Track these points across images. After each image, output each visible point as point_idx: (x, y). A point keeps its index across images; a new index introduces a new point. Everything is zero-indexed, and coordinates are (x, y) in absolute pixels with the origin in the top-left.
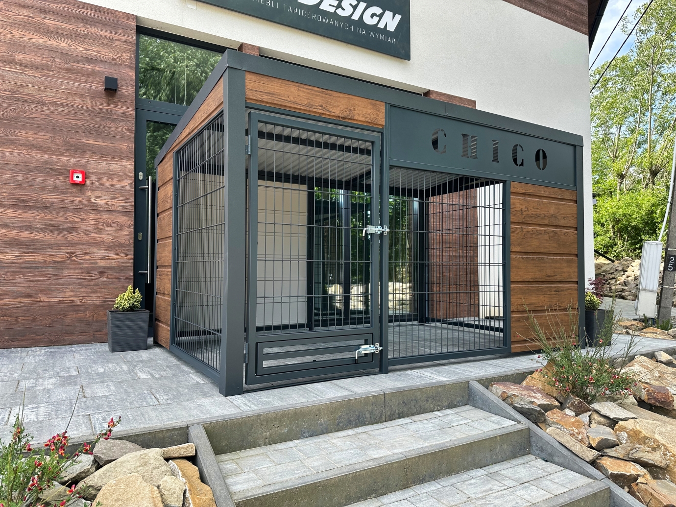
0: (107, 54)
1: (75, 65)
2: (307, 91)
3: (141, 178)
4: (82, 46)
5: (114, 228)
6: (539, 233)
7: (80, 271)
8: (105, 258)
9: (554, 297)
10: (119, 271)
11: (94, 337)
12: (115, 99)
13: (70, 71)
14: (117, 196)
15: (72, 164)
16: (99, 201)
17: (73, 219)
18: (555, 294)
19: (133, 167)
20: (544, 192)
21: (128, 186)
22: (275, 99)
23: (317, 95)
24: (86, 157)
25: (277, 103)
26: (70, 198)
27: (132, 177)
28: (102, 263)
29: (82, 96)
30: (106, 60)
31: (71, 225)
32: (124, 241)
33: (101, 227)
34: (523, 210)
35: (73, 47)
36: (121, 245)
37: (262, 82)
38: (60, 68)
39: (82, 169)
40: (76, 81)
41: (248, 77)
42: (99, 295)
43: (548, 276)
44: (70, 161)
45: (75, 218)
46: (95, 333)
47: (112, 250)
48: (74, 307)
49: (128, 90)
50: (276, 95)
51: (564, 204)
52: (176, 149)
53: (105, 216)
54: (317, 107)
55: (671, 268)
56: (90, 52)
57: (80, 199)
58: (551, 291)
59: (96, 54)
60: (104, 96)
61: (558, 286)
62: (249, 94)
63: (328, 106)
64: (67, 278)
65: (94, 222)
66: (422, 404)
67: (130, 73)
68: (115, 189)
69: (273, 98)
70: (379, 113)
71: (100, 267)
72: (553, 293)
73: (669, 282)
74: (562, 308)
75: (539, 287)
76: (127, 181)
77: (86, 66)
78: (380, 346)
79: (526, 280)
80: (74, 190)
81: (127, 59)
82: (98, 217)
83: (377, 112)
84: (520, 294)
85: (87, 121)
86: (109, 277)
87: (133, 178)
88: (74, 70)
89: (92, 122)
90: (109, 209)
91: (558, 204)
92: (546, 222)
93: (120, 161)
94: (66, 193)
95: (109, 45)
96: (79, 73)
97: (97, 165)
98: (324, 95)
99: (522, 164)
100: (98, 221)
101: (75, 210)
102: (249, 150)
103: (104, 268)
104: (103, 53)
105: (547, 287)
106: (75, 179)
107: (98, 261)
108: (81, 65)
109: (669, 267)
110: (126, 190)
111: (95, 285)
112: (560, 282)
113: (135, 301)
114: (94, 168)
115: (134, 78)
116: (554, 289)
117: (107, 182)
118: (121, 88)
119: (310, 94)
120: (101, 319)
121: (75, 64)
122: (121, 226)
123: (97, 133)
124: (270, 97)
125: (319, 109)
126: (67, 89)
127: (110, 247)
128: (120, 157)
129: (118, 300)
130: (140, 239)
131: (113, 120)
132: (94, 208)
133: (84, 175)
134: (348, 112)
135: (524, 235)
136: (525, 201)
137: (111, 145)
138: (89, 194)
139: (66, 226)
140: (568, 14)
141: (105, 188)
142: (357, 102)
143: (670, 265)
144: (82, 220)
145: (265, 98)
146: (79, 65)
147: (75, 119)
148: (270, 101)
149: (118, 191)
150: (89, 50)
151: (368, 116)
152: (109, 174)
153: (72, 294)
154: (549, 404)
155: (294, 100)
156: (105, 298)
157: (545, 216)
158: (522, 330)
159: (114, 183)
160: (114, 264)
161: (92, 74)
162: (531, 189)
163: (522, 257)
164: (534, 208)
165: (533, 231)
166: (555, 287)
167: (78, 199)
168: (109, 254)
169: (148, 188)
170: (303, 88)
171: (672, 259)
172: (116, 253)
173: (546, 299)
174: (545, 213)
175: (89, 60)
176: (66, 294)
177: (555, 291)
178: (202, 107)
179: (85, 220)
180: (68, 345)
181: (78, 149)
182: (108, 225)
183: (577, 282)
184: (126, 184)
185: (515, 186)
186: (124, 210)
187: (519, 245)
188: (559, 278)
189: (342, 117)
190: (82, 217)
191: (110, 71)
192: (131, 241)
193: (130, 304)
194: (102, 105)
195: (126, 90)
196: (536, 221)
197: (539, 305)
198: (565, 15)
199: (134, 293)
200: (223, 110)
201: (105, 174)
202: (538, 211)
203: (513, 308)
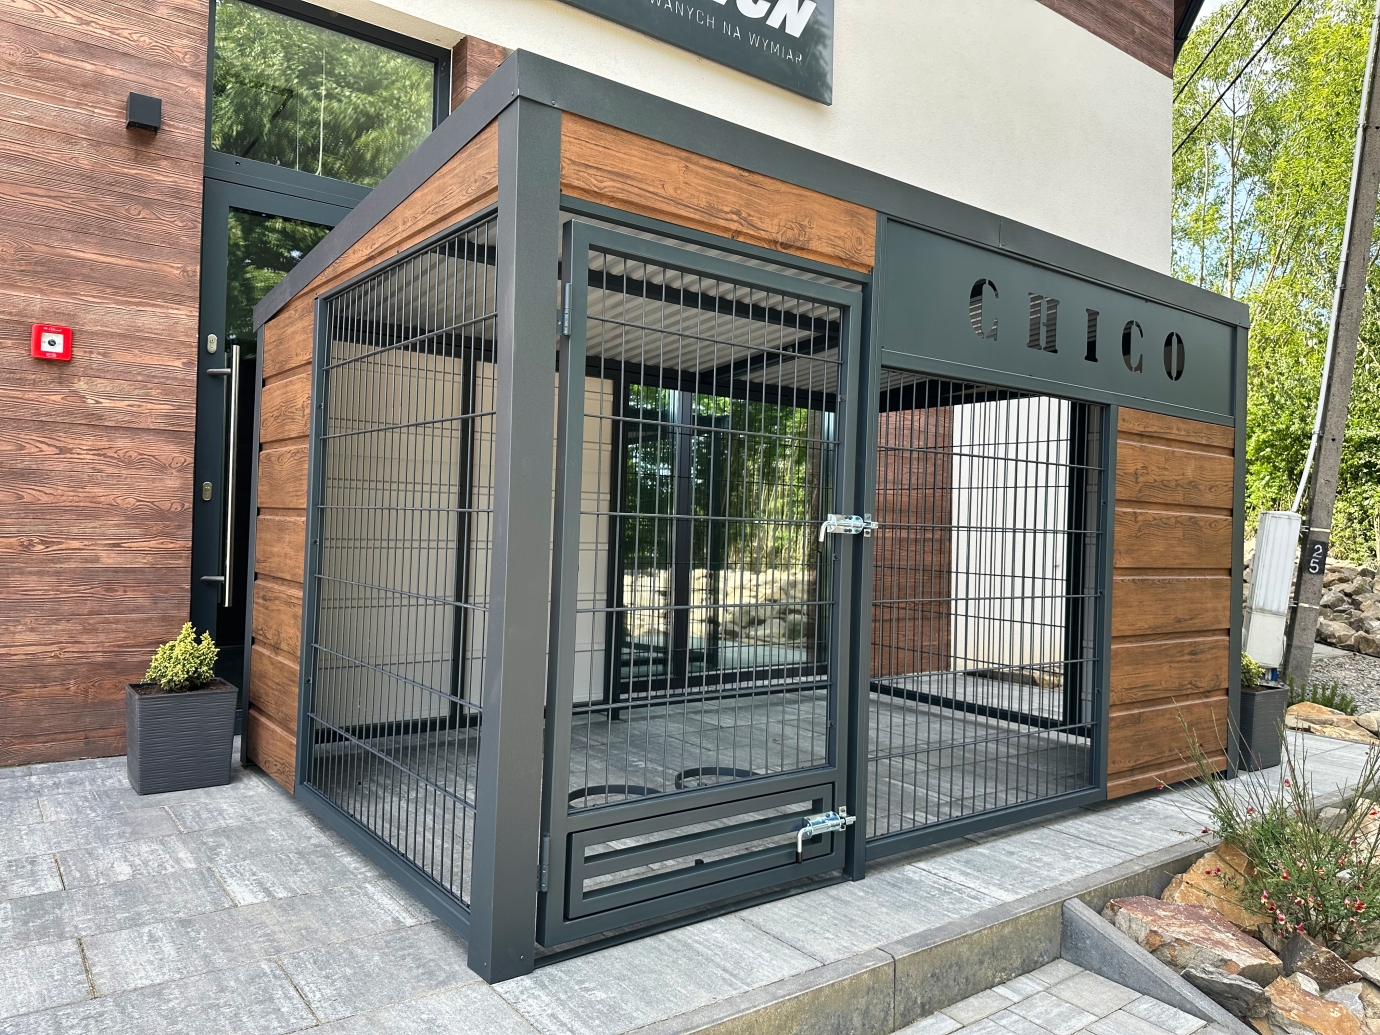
0: (133, 35)
1: (50, 58)
2: (707, 172)
3: (212, 346)
4: (72, 12)
5: (142, 472)
6: (1164, 524)
7: (53, 579)
8: (118, 545)
9: (1187, 667)
10: (152, 578)
11: (87, 744)
12: (152, 152)
13: (38, 72)
14: (153, 392)
15: (37, 308)
16: (106, 403)
17: (38, 448)
18: (1190, 661)
19: (194, 323)
20: (1178, 430)
21: (182, 368)
22: (630, 189)
23: (728, 185)
24: (75, 294)
25: (636, 200)
26: (31, 395)
27: (192, 347)
28: (109, 559)
29: (68, 138)
30: (131, 52)
31: (34, 467)
32: (168, 504)
33: (110, 470)
34: (1139, 472)
35: (47, 13)
36: (161, 515)
37: (602, 143)
38: (12, 64)
39: (63, 324)
40: (52, 98)
41: (569, 126)
42: (102, 637)
43: (1179, 621)
44: (34, 302)
45: (44, 447)
46: (91, 734)
47: (137, 526)
48: (35, 671)
49: (186, 129)
50: (633, 179)
51: (1211, 458)
52: (323, 291)
53: (123, 443)
54: (729, 216)
55: (1314, 568)
56: (91, 29)
57: (58, 398)
58: (1183, 655)
59: (108, 34)
60: (124, 142)
61: (1196, 642)
62: (570, 174)
63: (752, 213)
64: (19, 597)
65: (92, 457)
66: (971, 972)
67: (194, 90)
68: (148, 376)
69: (626, 187)
70: (862, 236)
71: (106, 570)
72: (1187, 658)
73: (1310, 595)
74: (1202, 690)
75: (1161, 645)
76: (179, 356)
77: (79, 64)
78: (850, 813)
79: (1139, 632)
80: (44, 374)
81: (186, 53)
82: (104, 443)
83: (860, 234)
84: (1127, 665)
85: (80, 202)
86: (130, 594)
87: (196, 350)
88: (49, 72)
89: (93, 205)
90: (132, 425)
91: (1201, 457)
92: (1179, 498)
93: (163, 307)
94: (21, 382)
95: (141, 16)
96: (62, 79)
97: (99, 313)
98: (745, 186)
99: (1139, 368)
100: (104, 455)
101: (42, 426)
102: (566, 324)
103: (116, 571)
104: (125, 33)
105: (1176, 646)
106: (45, 347)
107: (103, 554)
108: (67, 61)
109: (1312, 565)
110: (175, 379)
111: (91, 613)
112: (1199, 632)
113: (201, 664)
114: (96, 322)
115: (203, 101)
116: (1187, 651)
117: (128, 358)
118: (170, 126)
119: (712, 180)
120: (107, 698)
121: (51, 56)
122: (162, 468)
123: (105, 232)
124: (619, 185)
125: (732, 220)
126: (28, 119)
127: (135, 518)
128: (162, 295)
129: (158, 659)
130: (207, 497)
131: (147, 204)
132: (94, 422)
133: (68, 335)
134: (796, 231)
135: (1139, 530)
136: (1144, 451)
137: (140, 264)
138: (81, 385)
139: (19, 466)
140: (1137, 30)
141: (124, 373)
142: (817, 207)
143: (1314, 562)
144: (62, 450)
145: (609, 186)
146: (62, 60)
147: (49, 197)
148: (620, 196)
149: (156, 381)
150: (88, 23)
151: (840, 243)
152: (132, 338)
153: (32, 637)
154: (1262, 965)
155: (674, 195)
156: (119, 646)
157: (1177, 485)
158: (1129, 745)
159: (147, 360)
160: (141, 562)
161: (96, 84)
162: (1155, 425)
163: (1133, 580)
164: (1158, 467)
165: (1155, 519)
166: (1191, 644)
167: (53, 398)
168: (130, 538)
169: (230, 376)
170: (696, 164)
171: (1319, 549)
172: (148, 535)
173: (1174, 672)
174: (1177, 478)
175: (87, 49)
176: (17, 636)
177: (1189, 654)
178: (418, 194)
179: (70, 451)
180: (19, 765)
181: (56, 273)
182: (129, 463)
183: (1228, 632)
184: (178, 363)
185: (1127, 417)
186: (170, 428)
187: (1129, 551)
188: (1197, 624)
189: (782, 244)
190: (62, 444)
191: (142, 80)
192: (187, 505)
193: (188, 672)
194: (121, 163)
195: (183, 129)
196: (1161, 497)
197: (1160, 687)
198: (1133, 33)
199: (198, 641)
200: (495, 211)
201: (124, 336)
202: (1166, 473)
203: (1113, 697)
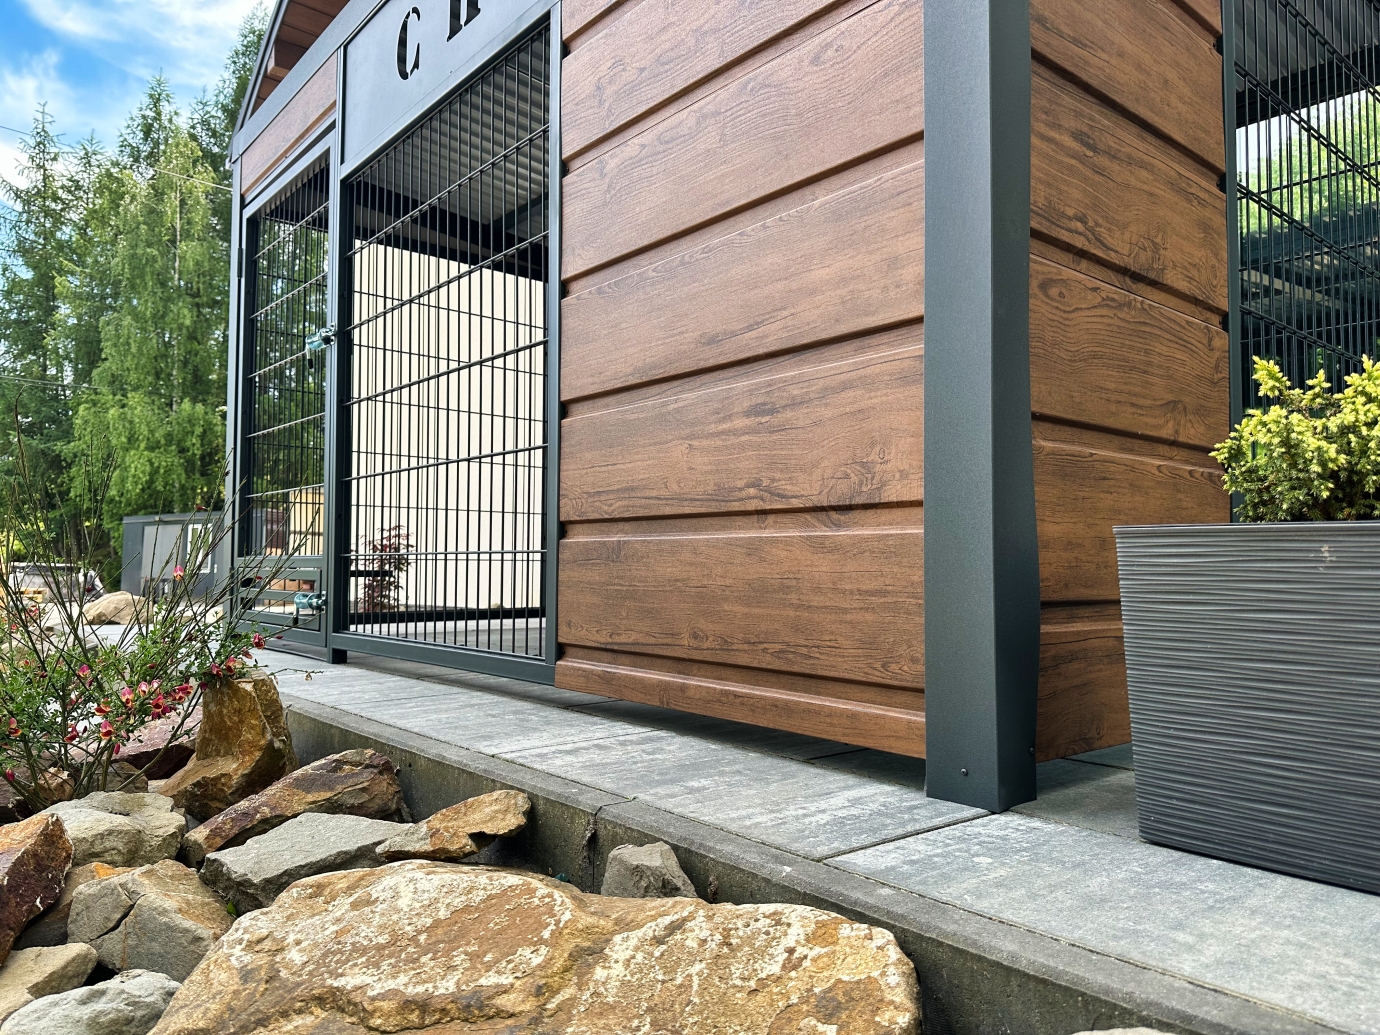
18: (752, 430)
25: (257, 176)
37: (250, 157)
63: (288, 132)
70: (331, 82)
116: (746, 404)
124: (254, 175)
125: (282, 147)
134: (304, 121)
142: (311, 90)
145: (251, 179)
151: (321, 102)
189: (300, 138)
197: (664, 493)
203: (566, 507)
